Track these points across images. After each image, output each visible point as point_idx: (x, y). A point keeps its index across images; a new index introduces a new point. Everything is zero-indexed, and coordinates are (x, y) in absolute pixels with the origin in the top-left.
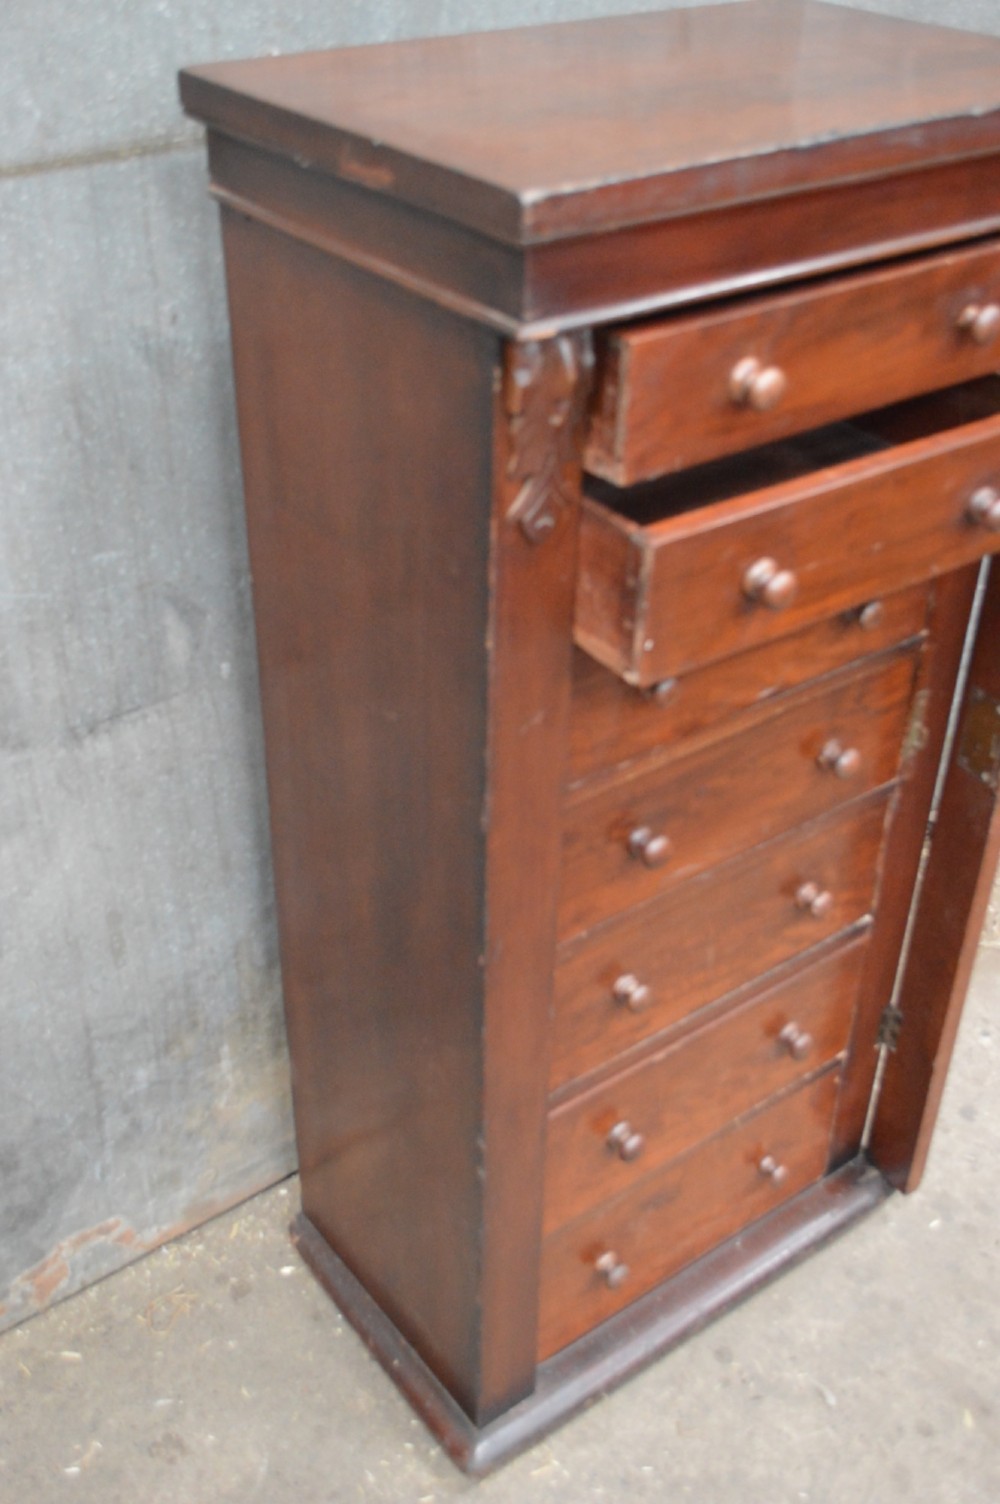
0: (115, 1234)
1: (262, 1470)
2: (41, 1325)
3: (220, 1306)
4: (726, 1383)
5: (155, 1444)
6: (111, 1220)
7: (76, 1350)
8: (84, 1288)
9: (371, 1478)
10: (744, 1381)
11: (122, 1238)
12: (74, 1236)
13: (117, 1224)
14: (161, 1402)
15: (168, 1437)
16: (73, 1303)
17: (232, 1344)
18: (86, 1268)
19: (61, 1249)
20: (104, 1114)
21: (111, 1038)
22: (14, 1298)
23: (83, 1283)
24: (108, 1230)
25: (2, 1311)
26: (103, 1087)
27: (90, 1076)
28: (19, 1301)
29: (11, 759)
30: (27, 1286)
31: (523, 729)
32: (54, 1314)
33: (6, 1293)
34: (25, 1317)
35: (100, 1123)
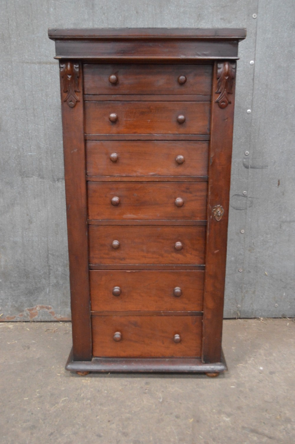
0: (50, 310)
1: (37, 357)
2: (29, 324)
4: (142, 388)
5: (25, 346)
6: (50, 306)
8: (41, 322)
9: (53, 367)
10: (146, 389)
11: (51, 313)
12: (41, 305)
13: (51, 308)
14: (33, 341)
15: (28, 346)
16: (38, 323)
17: (55, 339)
18: (42, 316)
19: (37, 307)
20: (50, 275)
21: (53, 255)
22: (25, 314)
23: (41, 320)
24: (48, 308)
25: (22, 315)
26: (51, 268)
27: (48, 263)
28: (26, 315)
29: (40, 180)
30: (28, 312)
31: (72, 152)
32: (33, 323)
33: (23, 311)
34: (26, 320)
35: (49, 277)
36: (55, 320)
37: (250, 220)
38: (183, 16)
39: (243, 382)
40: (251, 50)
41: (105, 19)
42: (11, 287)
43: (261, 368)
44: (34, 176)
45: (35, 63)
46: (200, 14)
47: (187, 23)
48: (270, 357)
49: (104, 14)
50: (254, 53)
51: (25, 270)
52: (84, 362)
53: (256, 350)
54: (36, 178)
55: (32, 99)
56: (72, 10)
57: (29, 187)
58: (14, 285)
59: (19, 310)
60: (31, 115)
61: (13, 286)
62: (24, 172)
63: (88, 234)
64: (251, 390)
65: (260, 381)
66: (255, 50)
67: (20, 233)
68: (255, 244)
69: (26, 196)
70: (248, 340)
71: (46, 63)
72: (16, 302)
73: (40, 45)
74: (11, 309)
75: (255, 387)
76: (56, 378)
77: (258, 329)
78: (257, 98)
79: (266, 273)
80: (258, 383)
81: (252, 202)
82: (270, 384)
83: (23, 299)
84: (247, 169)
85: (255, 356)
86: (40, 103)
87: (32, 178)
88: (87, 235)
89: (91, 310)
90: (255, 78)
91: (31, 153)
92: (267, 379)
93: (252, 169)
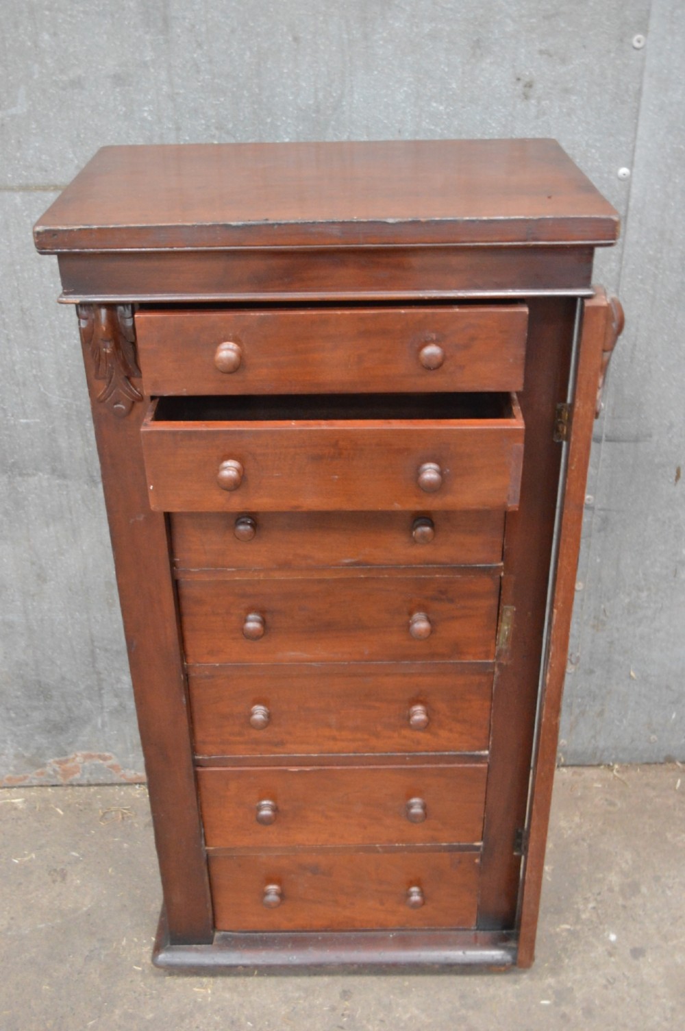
0: (109, 762)
1: (85, 909)
2: (60, 791)
3: (136, 825)
4: (333, 1009)
5: (55, 870)
6: (107, 754)
7: (63, 811)
8: (90, 785)
9: (124, 942)
10: (343, 1015)
11: (112, 767)
12: (85, 752)
13: (110, 758)
14: (74, 854)
15: (63, 870)
16: (81, 789)
17: (125, 845)
18: (91, 774)
19: (77, 756)
20: (103, 692)
21: (106, 650)
22: (49, 770)
23: (88, 781)
24: (105, 759)
25: (42, 773)
26: (102, 676)
27: (93, 667)
28: (52, 773)
29: (58, 481)
30: (57, 767)
31: (132, 521)
32: (70, 790)
33: (44, 765)
34: (54, 783)
35: (101, 696)
36: (123, 780)
37: (598, 560)
38: (431, 46)
39: (570, 985)
40: (622, 139)
41: (203, 60)
42: (10, 719)
43: (613, 937)
44: (41, 474)
45: (12, 189)
46: (478, 41)
47: (442, 67)
48: (633, 898)
49: (200, 45)
50: (631, 146)
51: (39, 682)
52: (194, 946)
53: (601, 875)
54: (46, 476)
55: (16, 284)
56: (105, 37)
57: (30, 498)
58: (16, 713)
59: (35, 762)
60: (17, 325)
61: (13, 715)
62: (14, 464)
63: (186, 701)
64: (588, 1012)
65: (608, 981)
66: (635, 138)
67: (18, 603)
68: (608, 614)
69: (26, 521)
70: (583, 840)
71: (45, 188)
72: (26, 747)
73: (21, 139)
74: (15, 762)
75: (597, 1002)
76: (132, 981)
77: (606, 800)
78: (633, 267)
79: (632, 674)
80: (606, 987)
81: (605, 520)
82: (633, 991)
83: (41, 740)
84: (598, 444)
85: (599, 894)
86: (38, 295)
87: (36, 478)
88: (185, 703)
89: (206, 845)
90: (630, 213)
91: (27, 418)
92: (626, 973)
93: (609, 444)
